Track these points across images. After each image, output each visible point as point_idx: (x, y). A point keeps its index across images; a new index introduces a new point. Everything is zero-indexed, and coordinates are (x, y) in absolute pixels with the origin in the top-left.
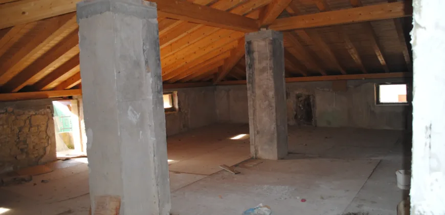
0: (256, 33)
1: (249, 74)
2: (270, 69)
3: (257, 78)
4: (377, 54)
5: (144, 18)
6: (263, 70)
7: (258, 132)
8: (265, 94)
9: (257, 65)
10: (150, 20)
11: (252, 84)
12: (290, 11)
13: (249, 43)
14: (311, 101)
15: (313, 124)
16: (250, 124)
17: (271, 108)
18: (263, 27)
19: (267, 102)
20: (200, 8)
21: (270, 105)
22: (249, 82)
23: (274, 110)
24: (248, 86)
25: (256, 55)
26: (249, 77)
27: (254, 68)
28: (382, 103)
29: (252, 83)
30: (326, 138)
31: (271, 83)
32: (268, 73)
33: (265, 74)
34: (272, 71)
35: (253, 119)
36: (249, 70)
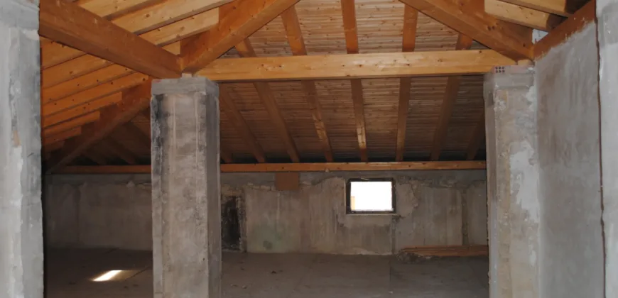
0: (174, 81)
1: (158, 156)
2: (200, 150)
3: (172, 164)
4: (359, 131)
5: (15, 26)
6: (185, 151)
7: (171, 269)
8: (188, 195)
9: (173, 141)
10: (25, 32)
11: (162, 174)
12: (241, 47)
13: (160, 98)
14: (238, 206)
15: (241, 247)
16: (155, 252)
17: (198, 221)
18: (187, 70)
19: (192, 210)
20: (96, 21)
21: (196, 216)
22: (157, 172)
23: (204, 226)
24: (154, 179)
25: (172, 122)
26: (158, 163)
27: (169, 146)
28: (355, 212)
29: (162, 172)
30: (274, 272)
31: (202, 174)
32: (195, 156)
33: (190, 157)
34: (202, 153)
35: (162, 242)
36: (157, 149)
